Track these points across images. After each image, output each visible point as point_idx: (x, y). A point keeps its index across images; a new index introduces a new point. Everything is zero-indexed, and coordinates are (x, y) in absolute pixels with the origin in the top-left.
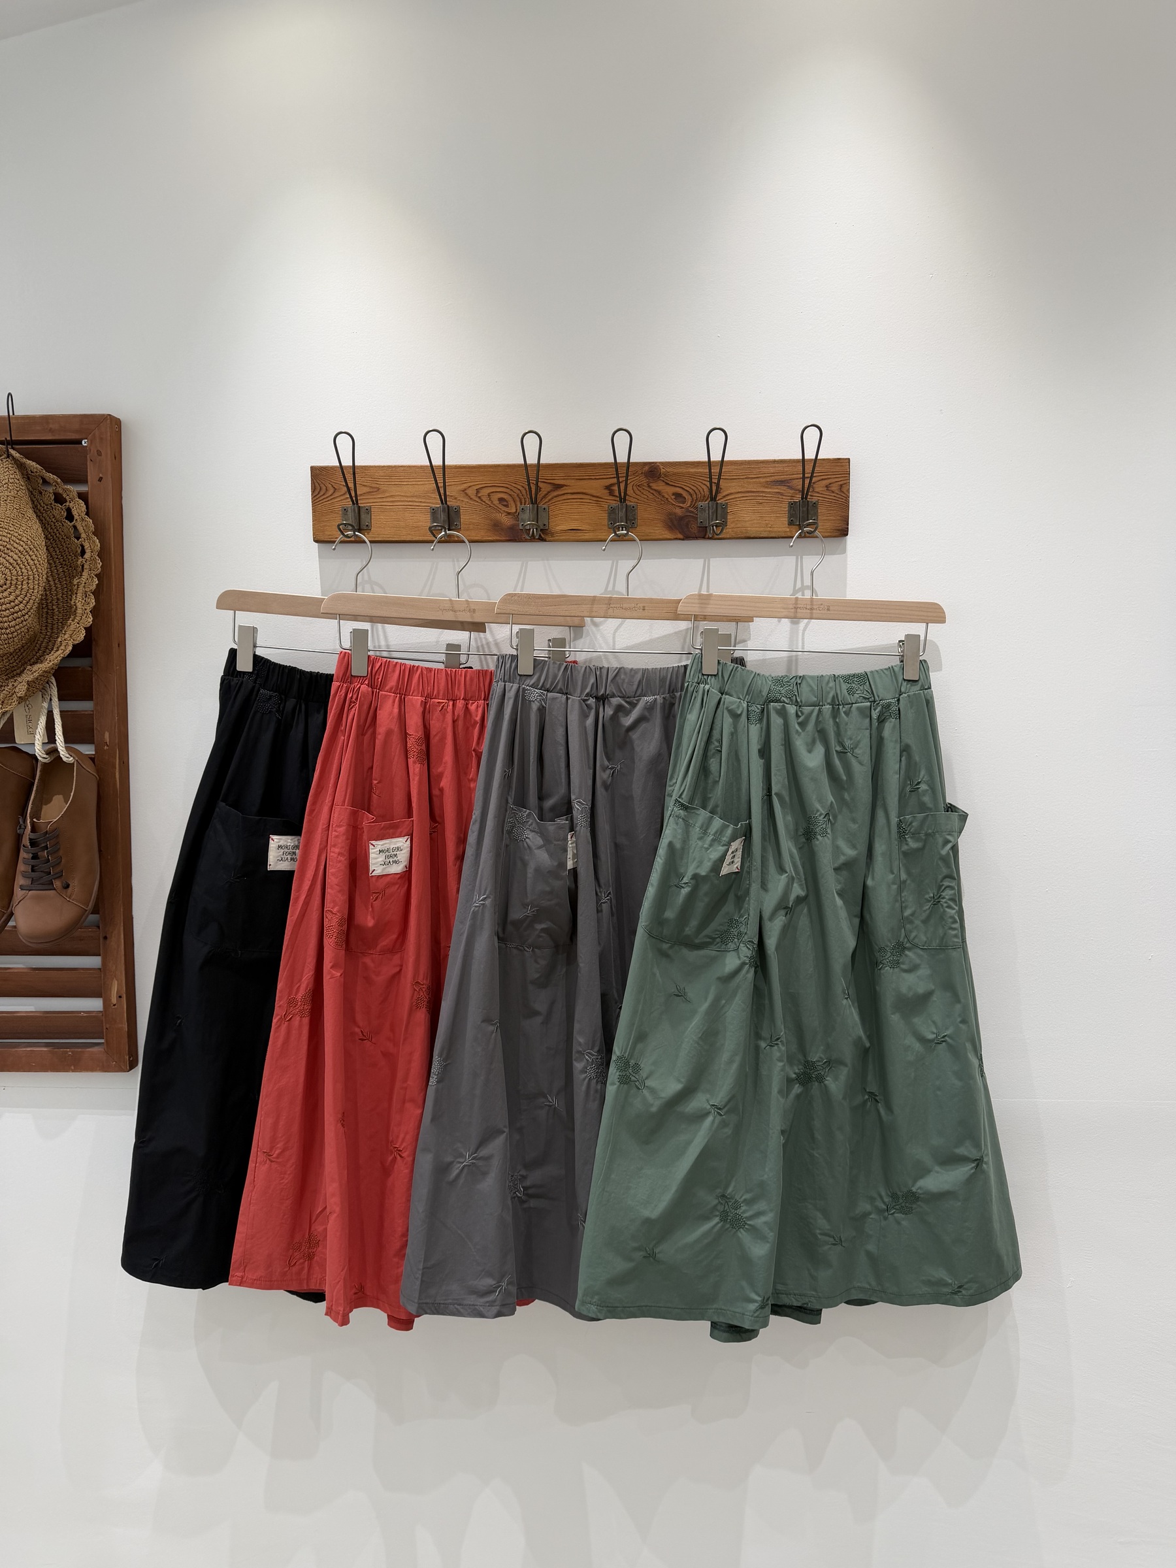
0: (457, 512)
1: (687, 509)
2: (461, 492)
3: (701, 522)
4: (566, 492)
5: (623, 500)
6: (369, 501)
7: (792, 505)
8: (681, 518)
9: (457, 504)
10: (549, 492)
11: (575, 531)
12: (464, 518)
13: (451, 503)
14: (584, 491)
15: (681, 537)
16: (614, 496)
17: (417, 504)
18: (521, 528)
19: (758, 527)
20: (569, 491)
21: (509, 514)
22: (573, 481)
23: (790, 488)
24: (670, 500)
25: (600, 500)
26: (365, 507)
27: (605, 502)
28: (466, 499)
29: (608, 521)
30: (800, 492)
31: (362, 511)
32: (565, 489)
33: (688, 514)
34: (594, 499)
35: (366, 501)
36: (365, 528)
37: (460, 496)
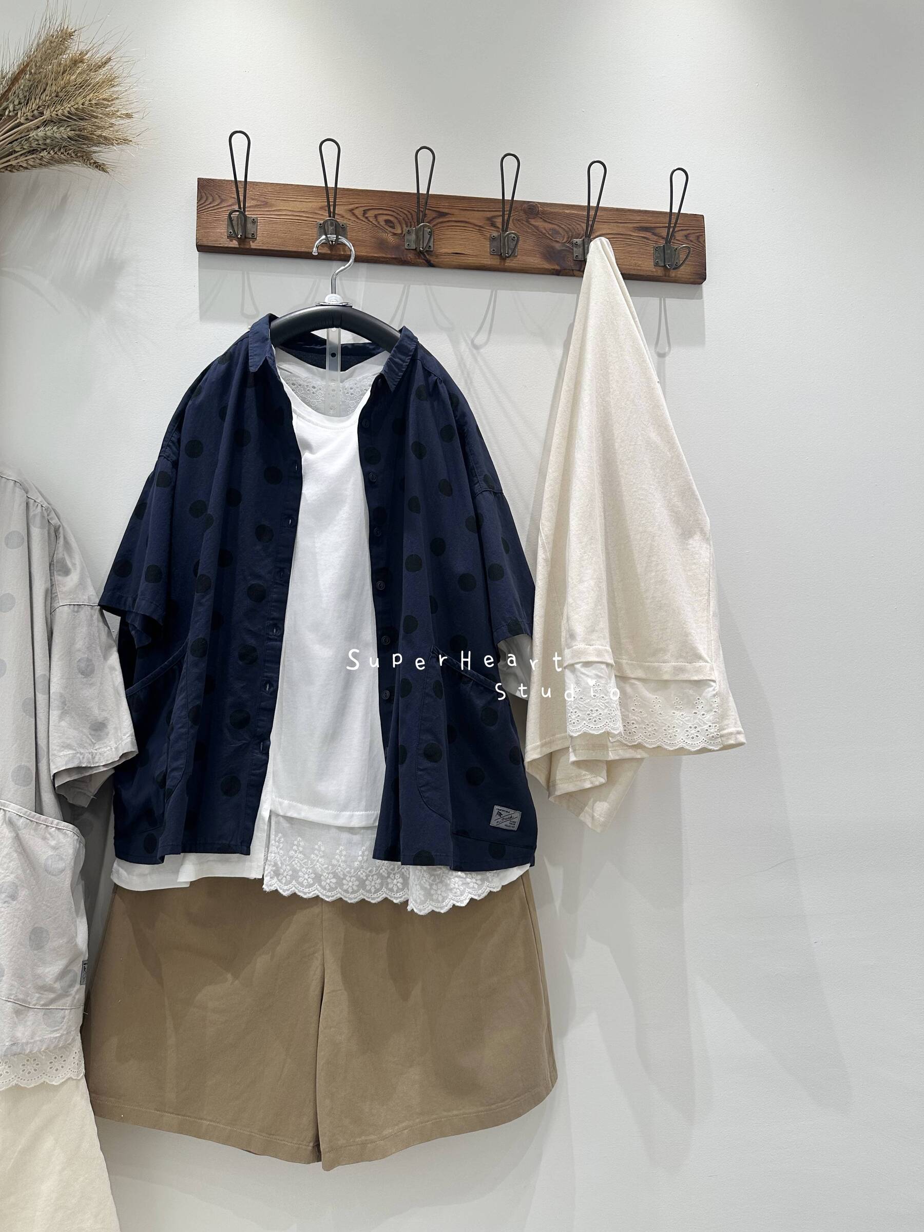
0: (344, 225)
1: (563, 244)
2: (348, 212)
3: (577, 256)
4: (450, 219)
5: (505, 231)
6: (256, 213)
7: (656, 249)
8: (559, 251)
9: (345, 222)
10: (434, 219)
11: (459, 255)
12: (351, 235)
13: (339, 219)
14: (466, 220)
15: (558, 267)
16: (495, 227)
17: (306, 219)
18: (408, 248)
20: (453, 219)
21: (395, 234)
22: (456, 211)
23: (654, 234)
24: (547, 235)
25: (482, 229)
26: (251, 218)
27: (488, 232)
28: (353, 218)
29: (490, 248)
30: (663, 238)
31: (249, 221)
32: (450, 217)
33: (564, 248)
34: (478, 228)
35: (254, 213)
36: (251, 237)
37: (348, 216)
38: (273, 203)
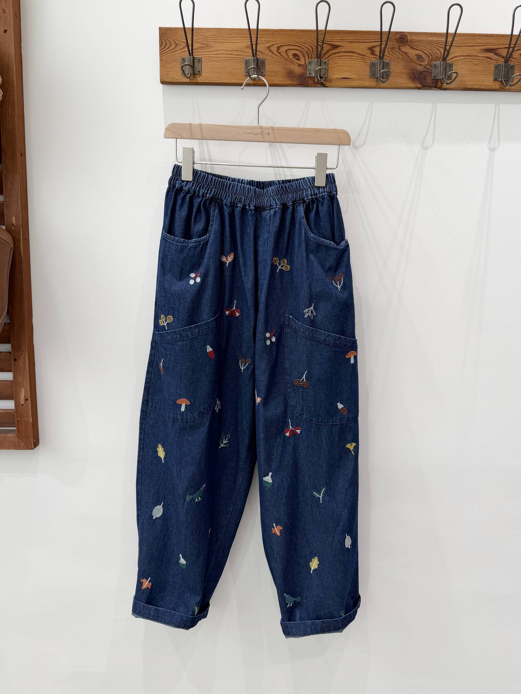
0: (263, 62)
1: (425, 66)
2: (267, 49)
3: (434, 76)
4: (341, 51)
5: (381, 58)
6: (201, 54)
7: (497, 67)
8: (421, 73)
9: (264, 57)
10: (329, 51)
11: (346, 79)
12: (268, 67)
13: (260, 56)
14: (354, 51)
15: (420, 86)
16: (374, 55)
17: (235, 56)
18: (308, 75)
19: (473, 81)
20: (343, 50)
21: (300, 65)
22: (346, 43)
23: (496, 54)
24: (413, 59)
26: (197, 58)
27: (369, 59)
28: (270, 54)
29: (370, 73)
30: (503, 57)
31: (196, 61)
32: (341, 49)
33: (426, 70)
34: (361, 57)
35: (199, 54)
36: (197, 73)
37: (267, 51)
38: (212, 45)
